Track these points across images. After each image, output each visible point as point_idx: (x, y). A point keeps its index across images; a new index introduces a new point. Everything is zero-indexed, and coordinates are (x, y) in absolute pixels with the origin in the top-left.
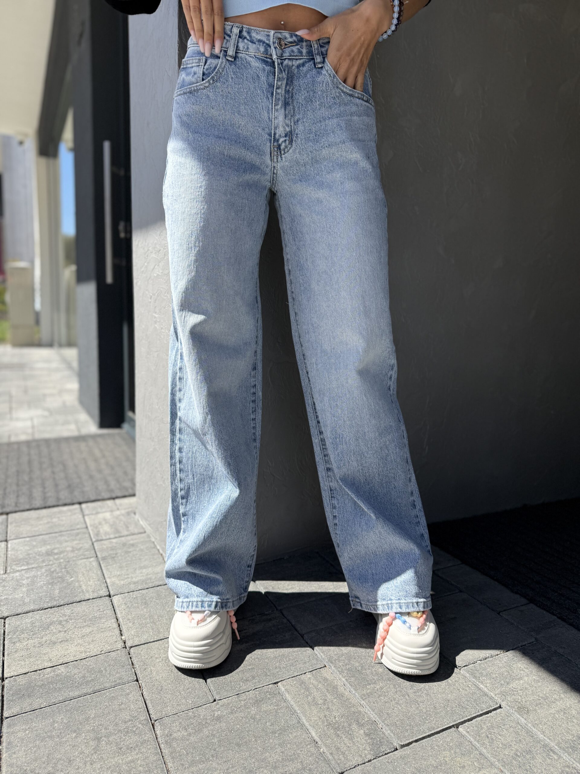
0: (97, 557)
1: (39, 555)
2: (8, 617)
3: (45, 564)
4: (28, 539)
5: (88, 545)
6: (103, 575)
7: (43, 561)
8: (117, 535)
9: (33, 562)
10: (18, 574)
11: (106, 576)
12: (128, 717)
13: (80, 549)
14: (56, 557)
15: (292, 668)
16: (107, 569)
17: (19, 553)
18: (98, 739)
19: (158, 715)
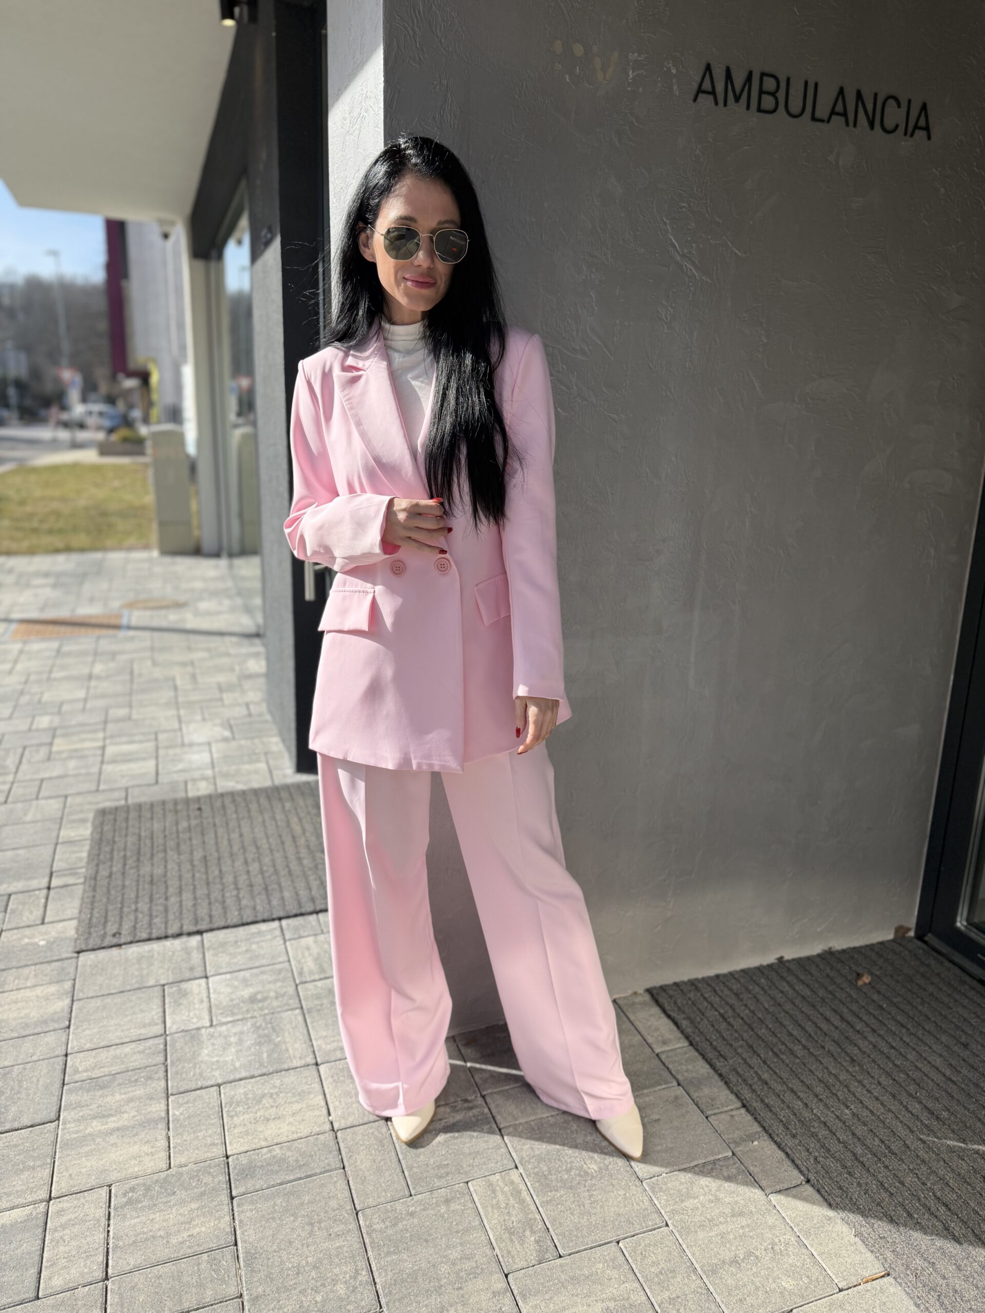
0: (302, 1008)
1: (243, 1002)
2: (221, 1084)
3: (249, 1016)
4: (228, 976)
5: (291, 990)
6: (309, 1035)
7: (248, 1011)
8: (322, 976)
9: (236, 1011)
10: (224, 1028)
11: (313, 1037)
12: (336, 1206)
13: (283, 995)
14: (260, 1005)
15: (484, 1167)
16: (313, 1027)
17: (222, 996)
18: (312, 1224)
19: (362, 1206)
